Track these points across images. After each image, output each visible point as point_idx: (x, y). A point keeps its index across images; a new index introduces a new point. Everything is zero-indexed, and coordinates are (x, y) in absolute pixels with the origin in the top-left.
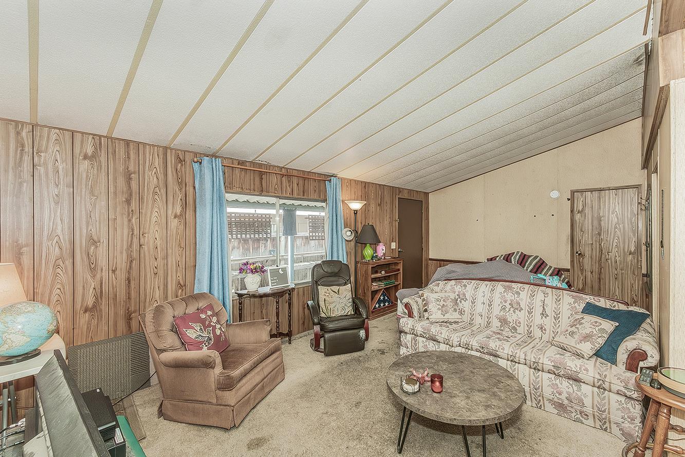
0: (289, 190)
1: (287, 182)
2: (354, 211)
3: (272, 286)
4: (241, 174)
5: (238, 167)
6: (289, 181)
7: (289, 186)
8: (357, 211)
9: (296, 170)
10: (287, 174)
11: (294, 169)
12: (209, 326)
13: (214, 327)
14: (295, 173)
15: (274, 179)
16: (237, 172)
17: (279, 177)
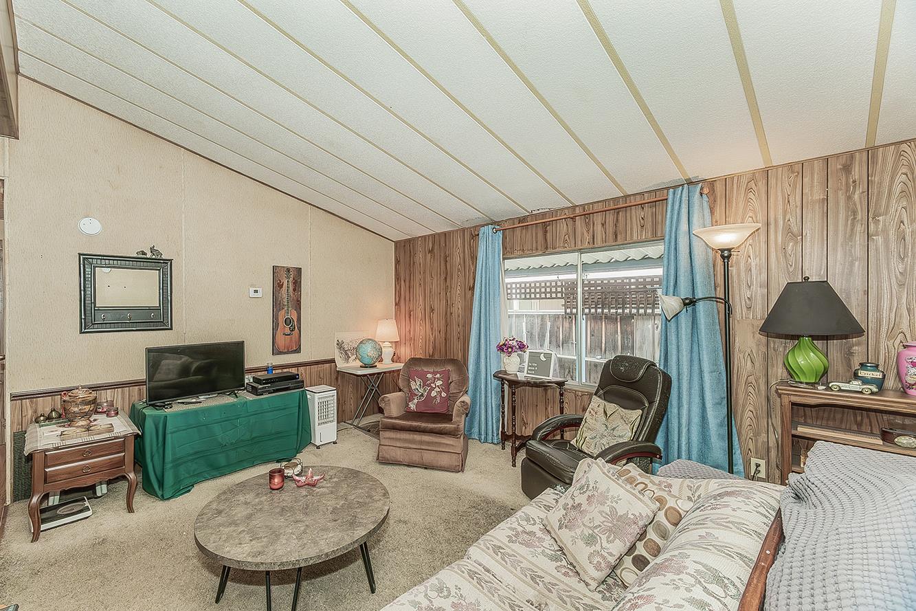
0: (588, 237)
1: (584, 224)
2: (722, 251)
3: (528, 373)
4: (522, 233)
5: (519, 225)
6: (587, 224)
7: (588, 231)
8: (729, 250)
9: (598, 202)
10: (586, 213)
11: (595, 203)
12: (429, 385)
13: (433, 389)
14: (598, 207)
15: (563, 228)
16: (518, 231)
17: (570, 222)
